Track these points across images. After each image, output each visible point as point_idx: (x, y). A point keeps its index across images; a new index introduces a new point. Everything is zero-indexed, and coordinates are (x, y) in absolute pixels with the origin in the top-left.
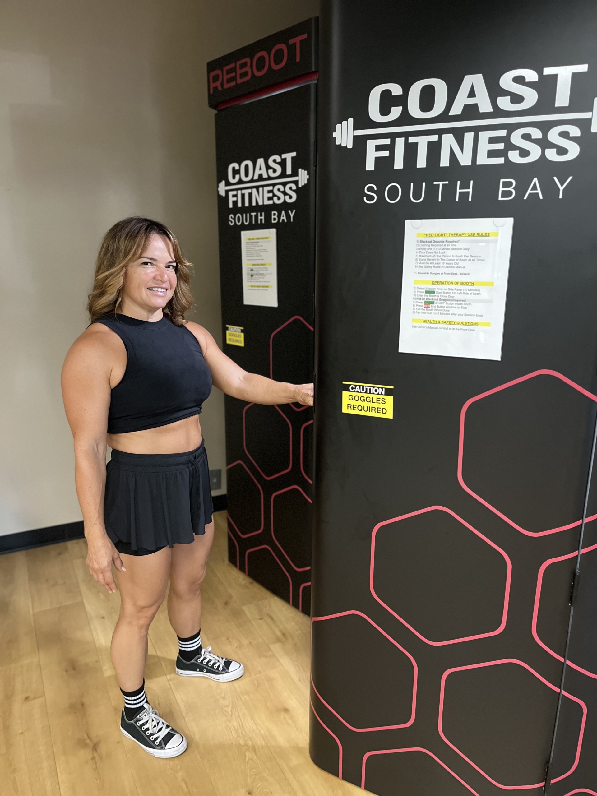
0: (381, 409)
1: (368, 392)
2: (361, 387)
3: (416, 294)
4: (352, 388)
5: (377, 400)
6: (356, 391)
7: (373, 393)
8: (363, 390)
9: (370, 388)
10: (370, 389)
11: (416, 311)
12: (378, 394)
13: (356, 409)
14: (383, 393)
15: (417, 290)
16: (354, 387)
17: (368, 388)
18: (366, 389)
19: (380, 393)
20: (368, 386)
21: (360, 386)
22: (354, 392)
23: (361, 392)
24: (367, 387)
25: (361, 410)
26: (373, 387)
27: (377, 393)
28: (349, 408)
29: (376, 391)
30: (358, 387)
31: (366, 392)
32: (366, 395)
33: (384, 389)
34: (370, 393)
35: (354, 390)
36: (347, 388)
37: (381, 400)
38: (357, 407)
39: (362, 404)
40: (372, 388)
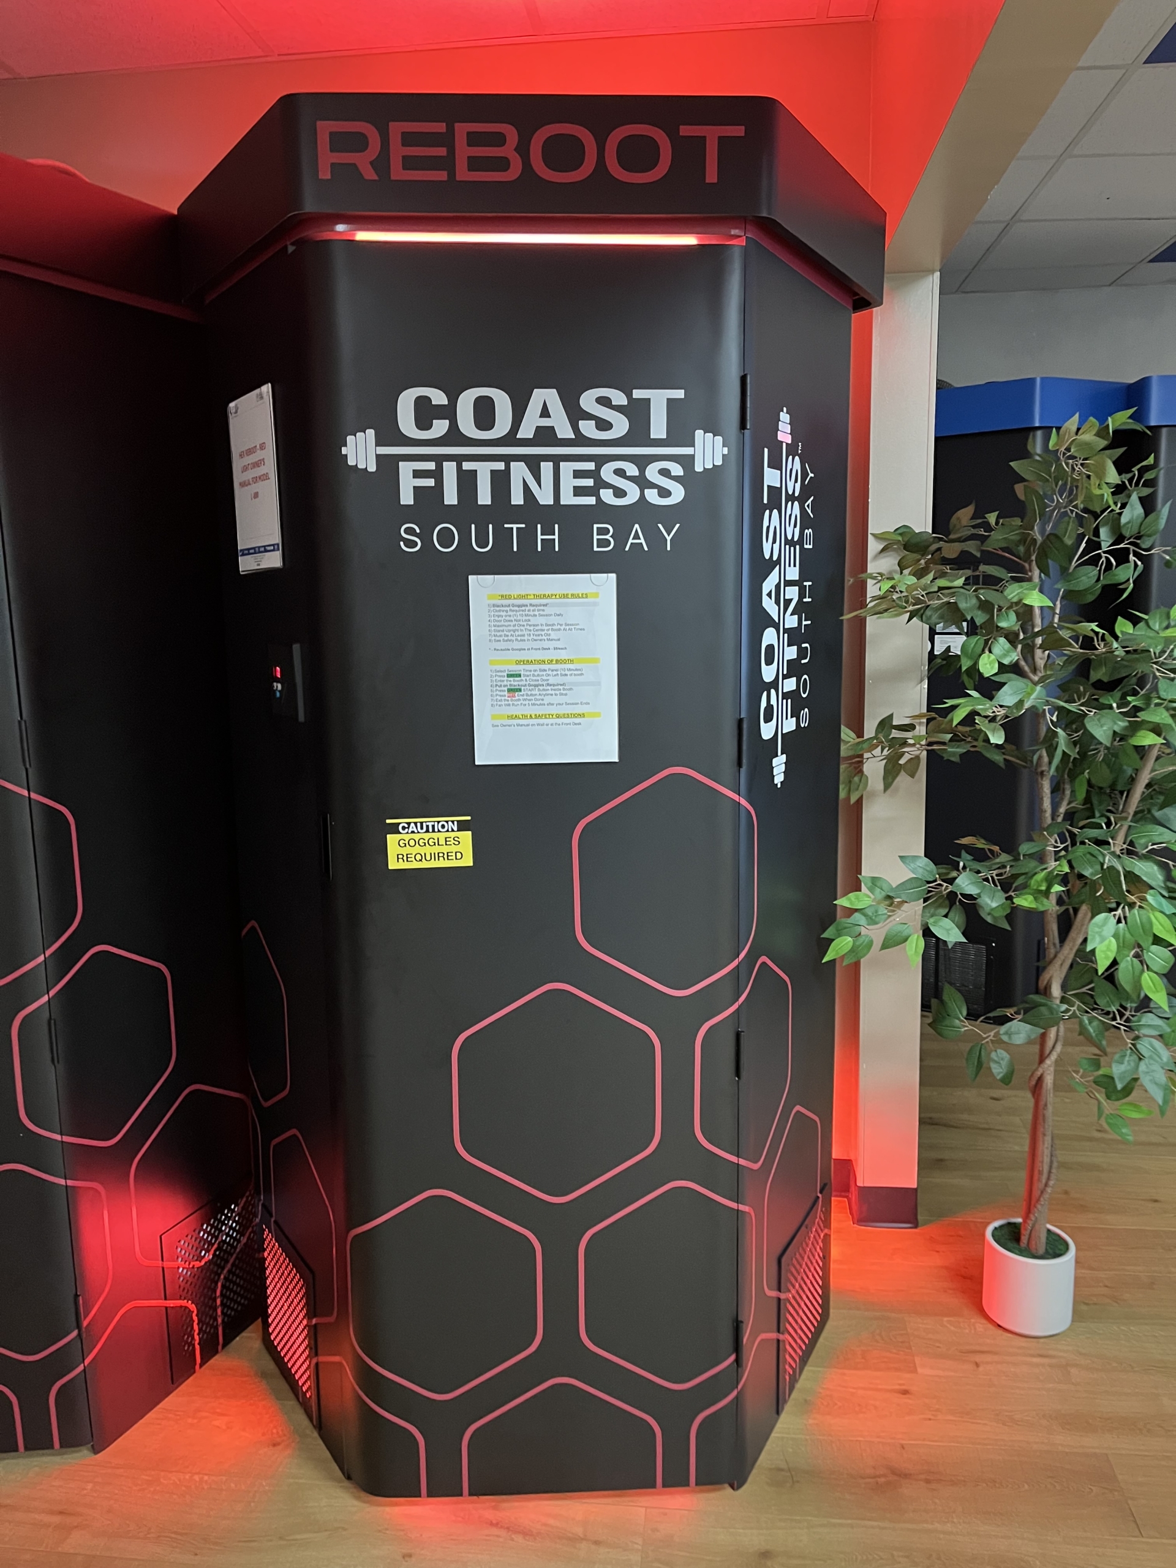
0: (454, 854)
1: (431, 830)
2: (419, 825)
3: (494, 679)
4: (404, 828)
5: (446, 841)
6: (410, 832)
7: (439, 831)
8: (422, 828)
9: (433, 823)
10: (433, 826)
11: (495, 703)
12: (448, 831)
13: (413, 859)
14: (455, 828)
15: (494, 674)
16: (406, 826)
17: (430, 824)
18: (427, 826)
19: (450, 830)
20: (429, 821)
21: (416, 823)
22: (408, 833)
23: (418, 832)
24: (427, 824)
25: (421, 860)
26: (439, 822)
27: (446, 829)
28: (400, 860)
29: (443, 826)
30: (412, 825)
31: (427, 831)
32: (427, 836)
33: (456, 823)
34: (433, 831)
35: (407, 830)
36: (394, 829)
37: (452, 839)
38: (413, 856)
39: (422, 851)
40: (436, 823)
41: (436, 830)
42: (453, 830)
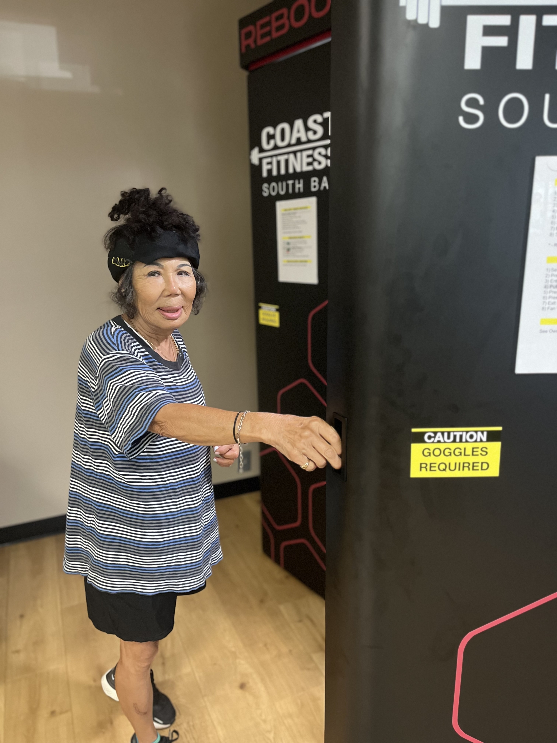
0: (480, 465)
1: (458, 439)
2: (446, 435)
3: (550, 279)
4: (430, 437)
5: (473, 451)
6: (436, 441)
7: (467, 441)
8: (449, 438)
9: (461, 433)
10: (461, 437)
11: (547, 306)
12: (476, 441)
13: (437, 468)
14: (484, 438)
15: (550, 273)
16: (432, 435)
17: (458, 435)
18: (455, 436)
19: (479, 440)
20: (457, 431)
21: (443, 433)
22: (433, 442)
23: (445, 442)
24: (455, 433)
25: (444, 470)
26: (467, 432)
27: (474, 439)
28: (424, 469)
29: (471, 437)
30: (439, 434)
31: (454, 441)
32: (453, 446)
33: (485, 433)
34: (461, 441)
35: (432, 440)
36: (420, 438)
37: (479, 450)
38: (437, 465)
39: (446, 460)
40: (464, 434)
41: (464, 440)
42: (481, 441)
